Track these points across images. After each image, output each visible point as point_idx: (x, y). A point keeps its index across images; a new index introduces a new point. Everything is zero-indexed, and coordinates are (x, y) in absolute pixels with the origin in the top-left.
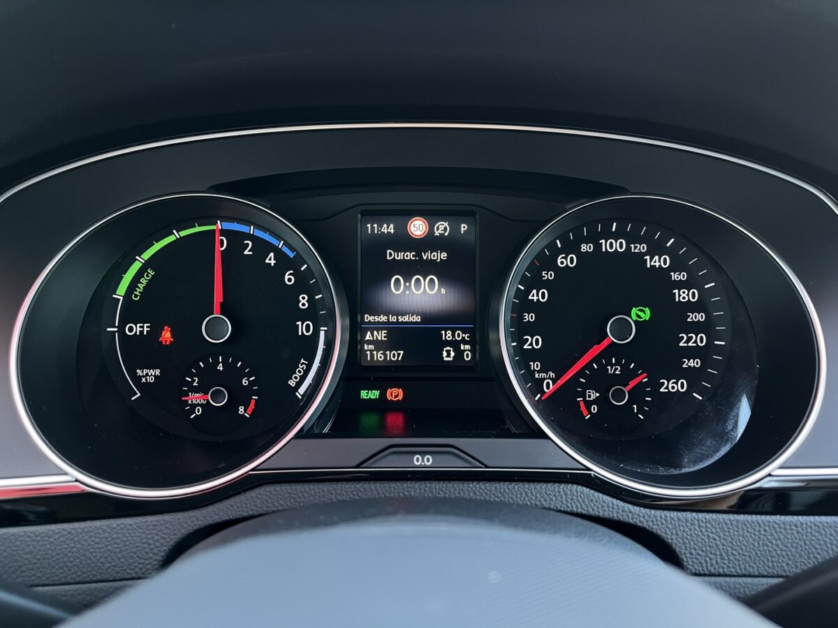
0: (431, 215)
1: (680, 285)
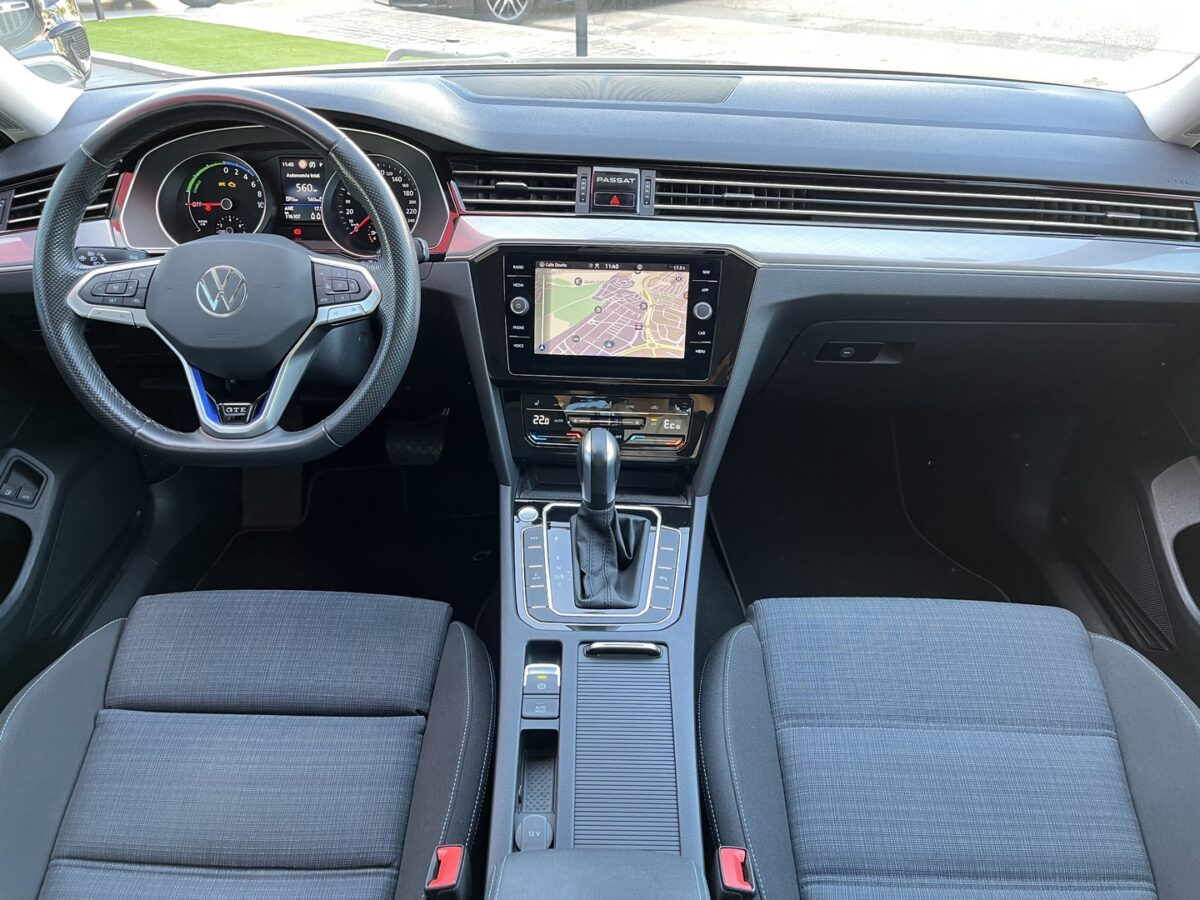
0: (308, 159)
1: (406, 189)
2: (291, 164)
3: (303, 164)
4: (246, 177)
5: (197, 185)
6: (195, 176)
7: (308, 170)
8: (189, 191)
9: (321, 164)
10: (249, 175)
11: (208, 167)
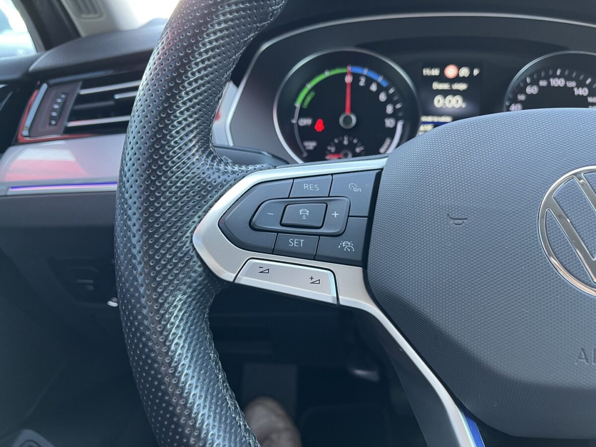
0: (459, 64)
2: (435, 72)
3: (451, 71)
4: (374, 88)
5: (309, 99)
6: (309, 86)
7: (458, 79)
8: (298, 104)
9: (476, 72)
10: (379, 85)
11: (327, 74)
